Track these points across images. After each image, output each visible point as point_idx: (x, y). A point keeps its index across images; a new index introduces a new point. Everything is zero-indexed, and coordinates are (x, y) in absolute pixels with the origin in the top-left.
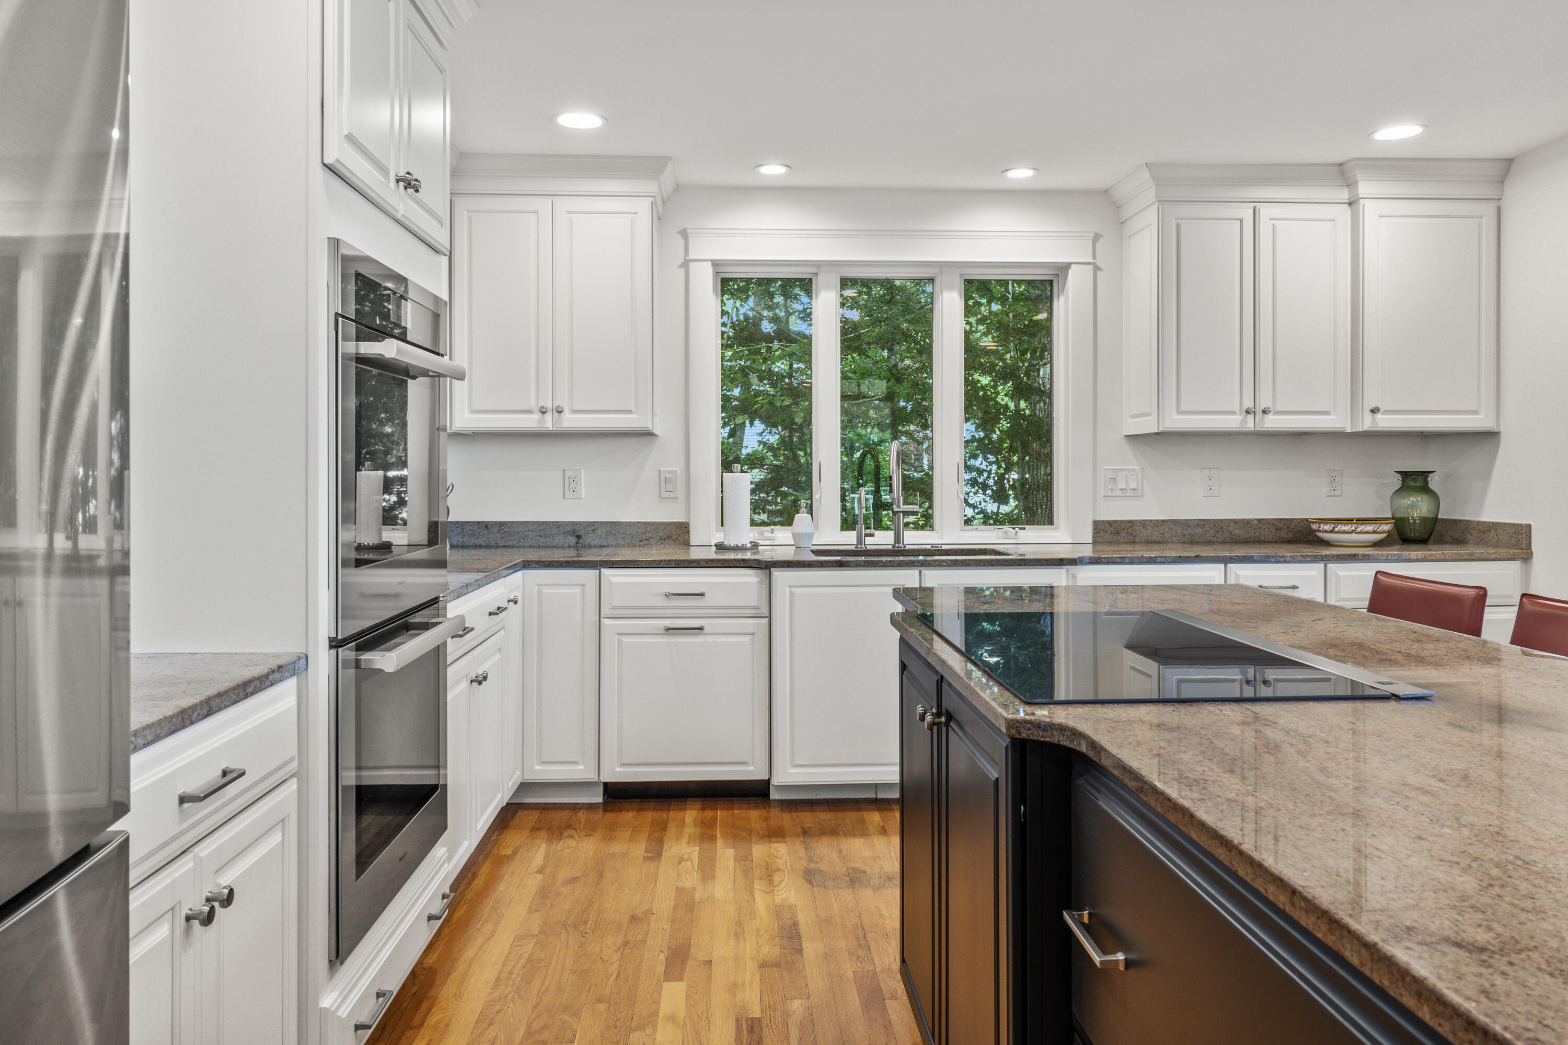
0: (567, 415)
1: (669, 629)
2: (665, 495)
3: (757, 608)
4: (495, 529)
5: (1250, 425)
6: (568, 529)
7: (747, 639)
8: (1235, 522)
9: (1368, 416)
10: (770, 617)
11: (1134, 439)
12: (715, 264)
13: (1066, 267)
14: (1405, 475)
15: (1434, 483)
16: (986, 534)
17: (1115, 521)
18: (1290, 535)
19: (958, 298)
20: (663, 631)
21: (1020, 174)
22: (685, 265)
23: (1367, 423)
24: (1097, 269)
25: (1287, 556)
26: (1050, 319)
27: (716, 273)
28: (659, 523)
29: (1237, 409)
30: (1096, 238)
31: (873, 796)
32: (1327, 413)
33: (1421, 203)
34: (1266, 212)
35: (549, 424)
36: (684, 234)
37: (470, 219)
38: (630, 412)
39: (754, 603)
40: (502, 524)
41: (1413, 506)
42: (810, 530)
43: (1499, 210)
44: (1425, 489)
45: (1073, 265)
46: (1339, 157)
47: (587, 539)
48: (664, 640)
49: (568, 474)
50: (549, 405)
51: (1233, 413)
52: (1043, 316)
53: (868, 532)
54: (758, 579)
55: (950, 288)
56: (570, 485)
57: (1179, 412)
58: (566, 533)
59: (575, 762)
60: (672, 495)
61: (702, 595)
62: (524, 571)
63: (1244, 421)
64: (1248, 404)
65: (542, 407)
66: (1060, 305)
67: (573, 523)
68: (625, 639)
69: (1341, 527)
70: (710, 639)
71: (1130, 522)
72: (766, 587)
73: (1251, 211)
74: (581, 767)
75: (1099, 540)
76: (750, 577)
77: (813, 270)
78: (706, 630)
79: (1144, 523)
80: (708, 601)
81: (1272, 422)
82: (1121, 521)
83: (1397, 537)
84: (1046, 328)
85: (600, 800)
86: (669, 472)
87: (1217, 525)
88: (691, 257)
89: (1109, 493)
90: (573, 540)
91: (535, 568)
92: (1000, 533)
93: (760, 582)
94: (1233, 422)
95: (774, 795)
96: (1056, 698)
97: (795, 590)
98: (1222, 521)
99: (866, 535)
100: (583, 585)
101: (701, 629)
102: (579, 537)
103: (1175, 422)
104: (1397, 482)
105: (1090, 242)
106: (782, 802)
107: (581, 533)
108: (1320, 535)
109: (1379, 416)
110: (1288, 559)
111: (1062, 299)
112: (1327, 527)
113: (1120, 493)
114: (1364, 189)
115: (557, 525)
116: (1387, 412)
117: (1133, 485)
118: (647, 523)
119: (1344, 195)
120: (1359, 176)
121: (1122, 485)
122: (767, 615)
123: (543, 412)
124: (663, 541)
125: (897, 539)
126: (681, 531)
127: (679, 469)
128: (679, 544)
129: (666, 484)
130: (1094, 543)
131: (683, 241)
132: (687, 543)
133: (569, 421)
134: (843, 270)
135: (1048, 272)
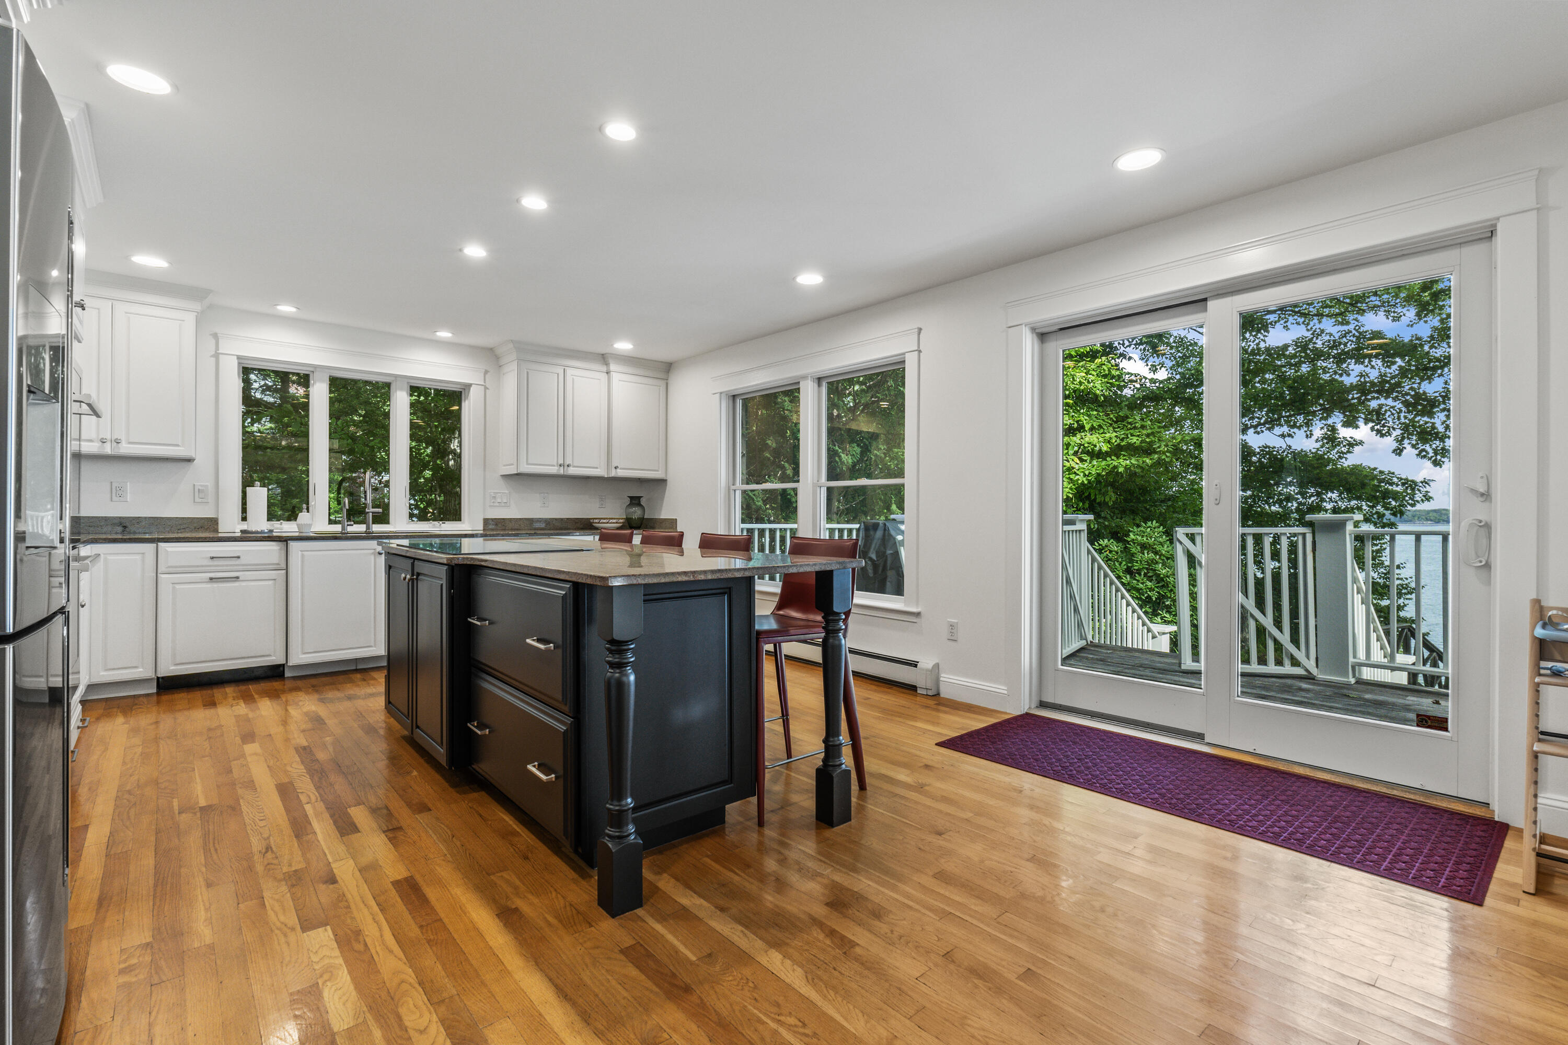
0: (123, 444)
1: (211, 579)
2: (199, 500)
3: (278, 564)
5: (562, 472)
6: (116, 521)
7: (271, 582)
8: (556, 519)
9: (614, 470)
10: (287, 569)
11: (506, 477)
12: (239, 357)
13: (470, 385)
14: (631, 498)
15: (643, 502)
16: (422, 526)
17: (495, 519)
18: (581, 526)
19: (406, 395)
20: (208, 580)
21: (444, 334)
22: (217, 356)
23: (613, 473)
24: (486, 388)
26: (460, 409)
27: (239, 363)
28: (195, 518)
29: (555, 464)
30: (486, 372)
31: (354, 668)
32: (597, 468)
33: (640, 377)
34: (569, 372)
35: (108, 449)
36: (215, 336)
38: (178, 445)
39: (276, 561)
41: (635, 512)
42: (309, 522)
43: (667, 384)
44: (639, 505)
45: (473, 385)
46: (603, 352)
48: (209, 585)
49: (114, 485)
50: (109, 437)
51: (554, 466)
52: (456, 408)
53: (349, 523)
54: (278, 548)
55: (401, 389)
56: (116, 493)
57: (528, 464)
58: (114, 524)
59: (136, 667)
60: (205, 500)
61: (239, 557)
62: (92, 545)
63: (559, 470)
64: (561, 462)
65: (103, 439)
66: (465, 405)
67: (120, 518)
68: (177, 586)
69: (602, 521)
70: (244, 584)
72: (284, 553)
73: (563, 370)
74: (141, 670)
75: (486, 526)
76: (273, 547)
77: (308, 369)
78: (240, 579)
79: (510, 520)
80: (243, 560)
81: (572, 471)
82: (498, 519)
83: (627, 524)
84: (458, 416)
85: (154, 691)
86: (201, 486)
88: (220, 351)
89: (492, 504)
90: (120, 529)
91: (101, 543)
92: (431, 525)
93: (280, 549)
94: (554, 470)
95: (288, 674)
96: (462, 552)
97: (305, 553)
99: (348, 525)
100: (143, 554)
101: (238, 578)
102: (125, 527)
103: (525, 468)
104: (628, 501)
105: (482, 374)
106: (294, 678)
107: (128, 524)
108: (594, 525)
109: (618, 470)
111: (467, 402)
112: (597, 521)
113: (498, 506)
114: (613, 367)
115: (106, 519)
116: (621, 469)
117: (505, 501)
118: (183, 518)
119: (604, 369)
120: (611, 361)
121: (499, 500)
122: (285, 568)
123: (103, 441)
124: (197, 529)
125: (368, 528)
126: (212, 523)
127: (210, 484)
128: (210, 532)
129: (199, 494)
130: (484, 530)
131: (213, 341)
132: (216, 531)
133: (125, 449)
134: (332, 371)
135: (459, 386)
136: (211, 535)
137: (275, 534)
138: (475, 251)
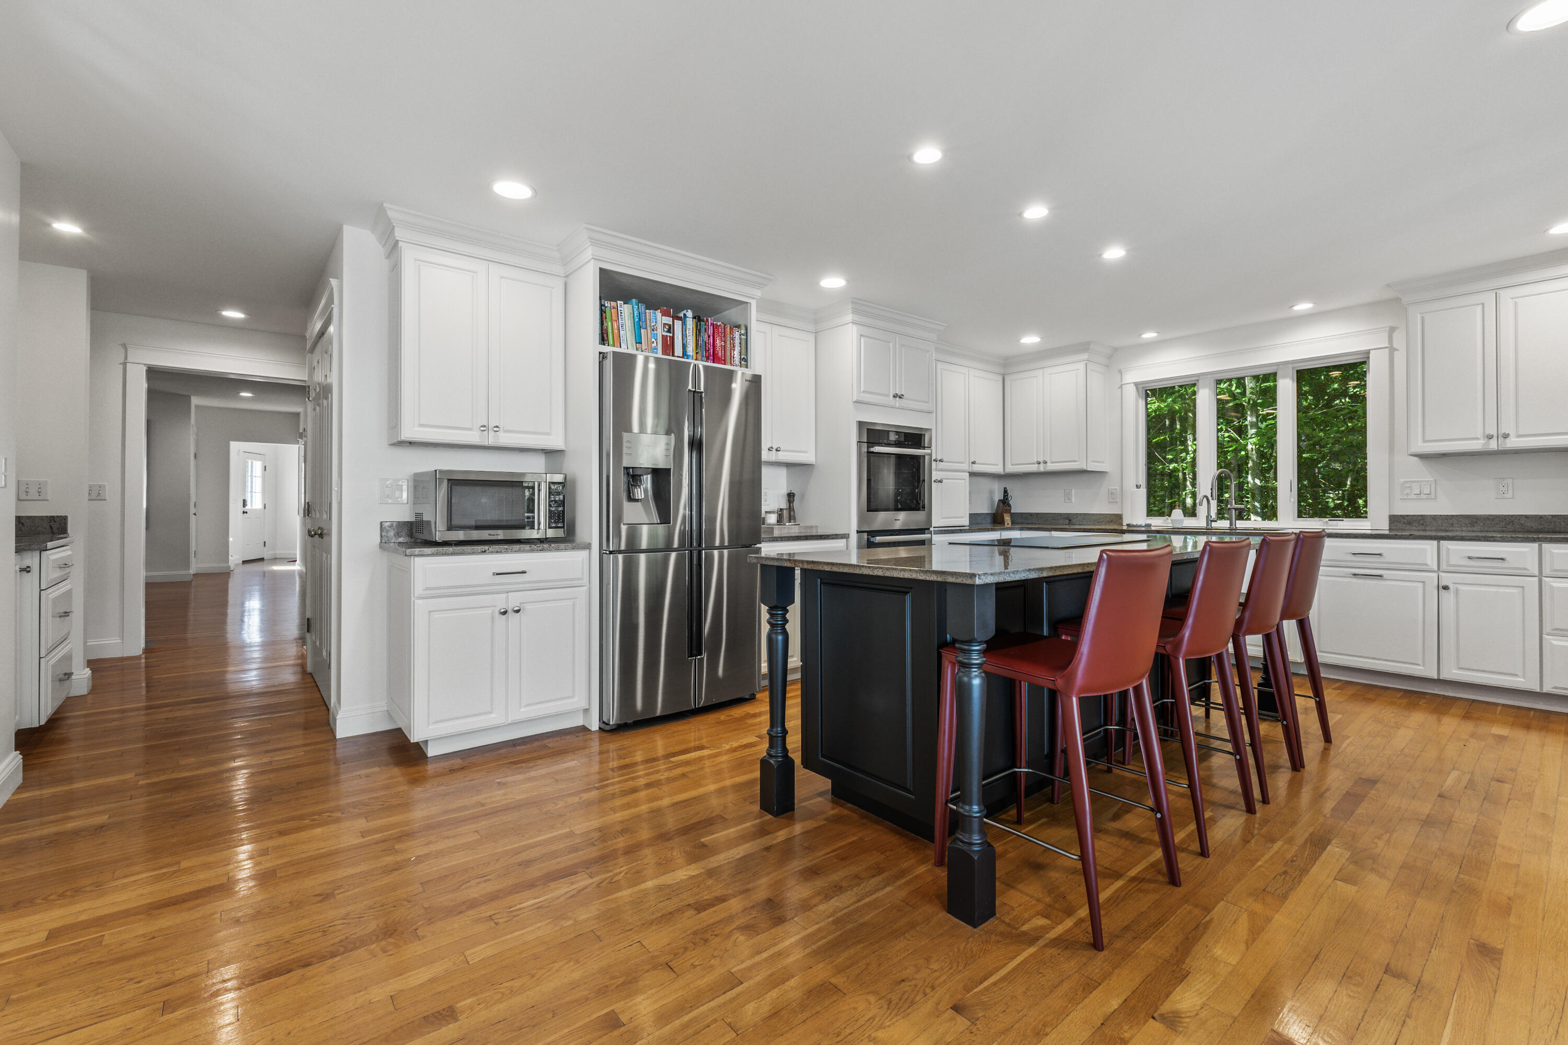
0: (1049, 464)
2: (1111, 500)
4: (1035, 516)
6: (1065, 516)
12: (1136, 384)
13: (1368, 352)
17: (1408, 516)
19: (1291, 382)
21: (1305, 306)
22: (1121, 386)
24: (1392, 349)
25: (1497, 537)
27: (1138, 388)
28: (1107, 514)
29: (1481, 436)
30: (1392, 330)
34: (1507, 294)
35: (1042, 468)
36: (1117, 370)
37: (1011, 384)
38: (1076, 461)
40: (1038, 514)
42: (1181, 518)
45: (1371, 351)
47: (1074, 521)
49: (1065, 492)
50: (1040, 460)
51: (1477, 439)
55: (1289, 376)
56: (1068, 497)
57: (1425, 441)
58: (1064, 518)
60: (1114, 501)
64: (1491, 431)
65: (1037, 461)
71: (1422, 516)
73: (1495, 295)
75: (1393, 527)
77: (1197, 378)
79: (1434, 517)
81: (1510, 443)
82: (1413, 516)
86: (1112, 490)
87: (1508, 519)
88: (1123, 382)
89: (1403, 496)
90: (1068, 520)
94: (1480, 445)
98: (1512, 516)
102: (1070, 520)
105: (1387, 333)
110: (1498, 539)
111: (1371, 371)
113: (1415, 497)
117: (1426, 492)
118: (1101, 514)
121: (1416, 491)
123: (1039, 464)
125: (1231, 524)
126: (1118, 518)
127: (1117, 487)
128: (1117, 525)
129: (1112, 496)
130: (1390, 530)
131: (1119, 375)
132: (1121, 524)
133: (1051, 467)
134: (1217, 375)
135: (1361, 356)
136: (1120, 528)
137: (1153, 528)
138: (1114, 253)
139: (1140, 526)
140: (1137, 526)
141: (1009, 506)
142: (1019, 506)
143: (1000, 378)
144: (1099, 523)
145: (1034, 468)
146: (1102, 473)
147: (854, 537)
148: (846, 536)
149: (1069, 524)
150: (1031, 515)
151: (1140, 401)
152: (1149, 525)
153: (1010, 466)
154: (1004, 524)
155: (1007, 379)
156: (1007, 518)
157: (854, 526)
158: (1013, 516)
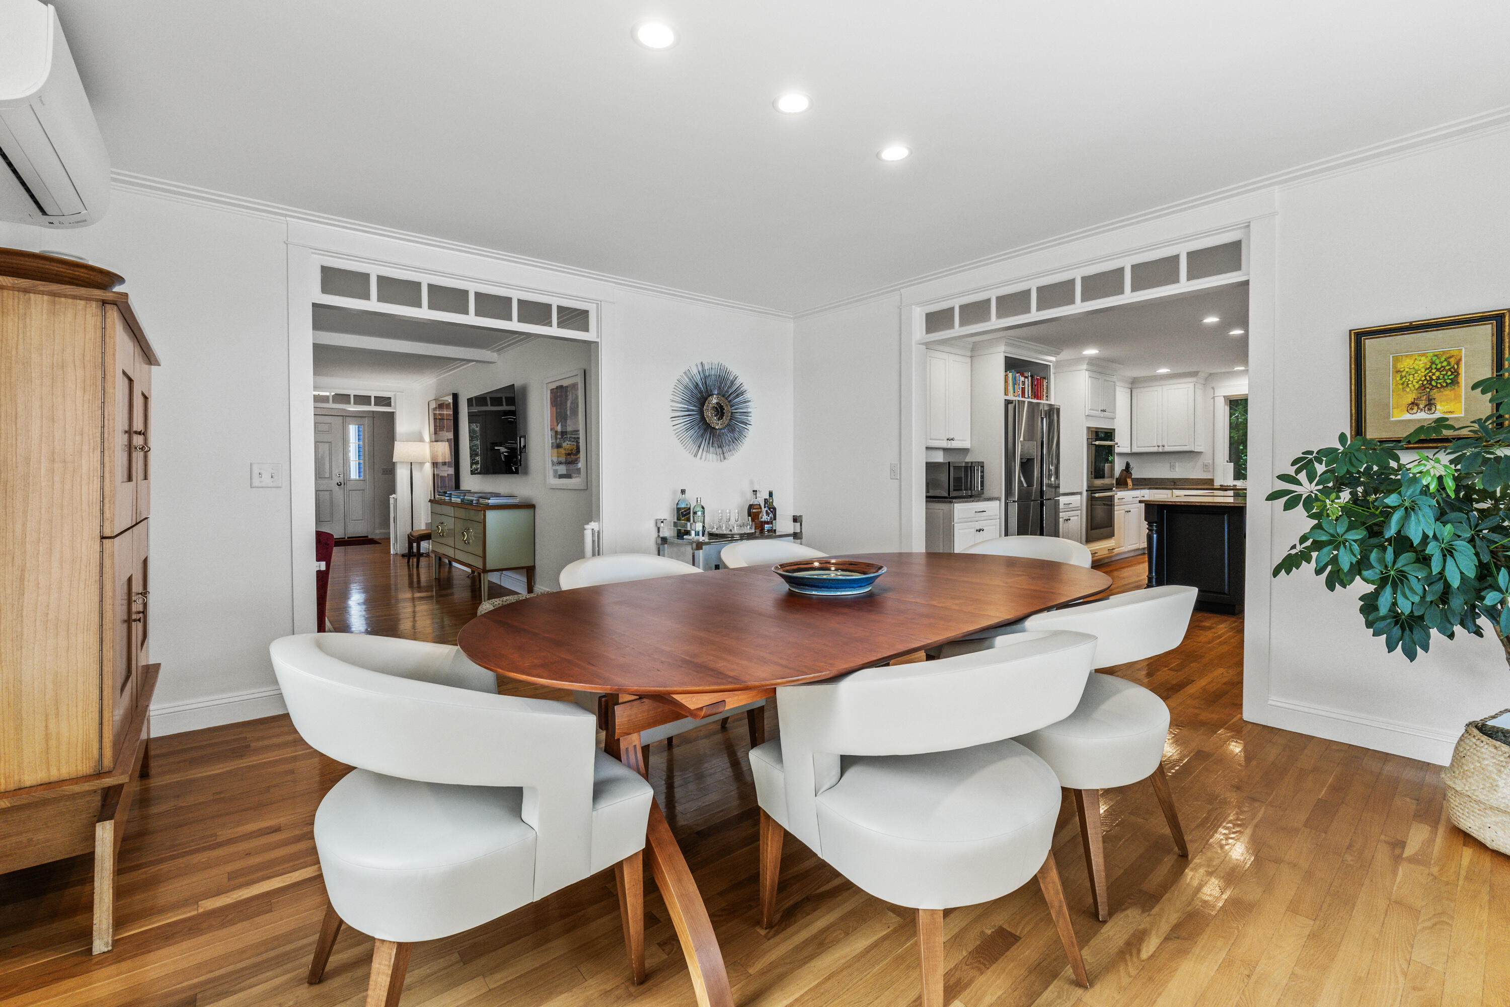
0: (1166, 447)
2: (1206, 470)
4: (1147, 480)
6: (1172, 480)
12: (1224, 397)
28: (1203, 478)
35: (1161, 450)
36: (1213, 388)
37: (1137, 395)
40: (1150, 479)
47: (1178, 483)
49: (1171, 464)
50: (1161, 445)
56: (1173, 468)
58: (1170, 481)
60: (1208, 470)
86: (1207, 463)
88: (1217, 396)
90: (1173, 484)
107: (1175, 482)
118: (1198, 478)
123: (1158, 446)
124: (1204, 484)
126: (1211, 481)
127: (1211, 462)
128: (1211, 485)
129: (1206, 467)
131: (1212, 390)
132: (1213, 485)
133: (1167, 449)
136: (1212, 487)
137: (1238, 487)
139: (1230, 486)
140: (1227, 486)
141: (1131, 473)
142: (1136, 473)
143: (1130, 390)
144: (1198, 484)
145: (1155, 449)
146: (1199, 453)
147: (1085, 493)
148: (1080, 493)
149: (1174, 485)
150: (1145, 479)
151: (1226, 407)
152: (1236, 486)
153: (1136, 448)
154: (1127, 485)
155: (1133, 390)
156: (1129, 482)
157: (1085, 488)
158: (1134, 480)
